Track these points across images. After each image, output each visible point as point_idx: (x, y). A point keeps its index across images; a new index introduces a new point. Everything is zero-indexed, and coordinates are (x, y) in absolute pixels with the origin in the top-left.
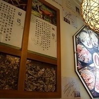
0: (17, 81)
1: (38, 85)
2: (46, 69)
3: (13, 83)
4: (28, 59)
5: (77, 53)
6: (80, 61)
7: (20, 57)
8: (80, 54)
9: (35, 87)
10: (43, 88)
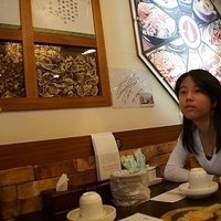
0: (24, 82)
1: (63, 85)
2: (74, 58)
3: (16, 86)
4: (36, 43)
5: (138, 21)
6: (147, 36)
7: (20, 42)
8: (147, 22)
9: (59, 90)
10: (75, 91)
